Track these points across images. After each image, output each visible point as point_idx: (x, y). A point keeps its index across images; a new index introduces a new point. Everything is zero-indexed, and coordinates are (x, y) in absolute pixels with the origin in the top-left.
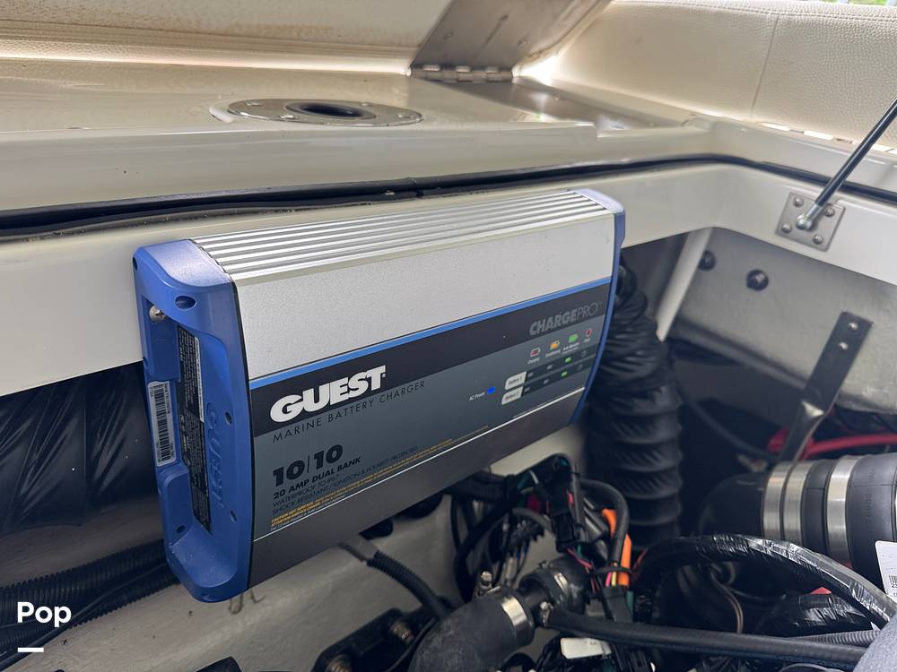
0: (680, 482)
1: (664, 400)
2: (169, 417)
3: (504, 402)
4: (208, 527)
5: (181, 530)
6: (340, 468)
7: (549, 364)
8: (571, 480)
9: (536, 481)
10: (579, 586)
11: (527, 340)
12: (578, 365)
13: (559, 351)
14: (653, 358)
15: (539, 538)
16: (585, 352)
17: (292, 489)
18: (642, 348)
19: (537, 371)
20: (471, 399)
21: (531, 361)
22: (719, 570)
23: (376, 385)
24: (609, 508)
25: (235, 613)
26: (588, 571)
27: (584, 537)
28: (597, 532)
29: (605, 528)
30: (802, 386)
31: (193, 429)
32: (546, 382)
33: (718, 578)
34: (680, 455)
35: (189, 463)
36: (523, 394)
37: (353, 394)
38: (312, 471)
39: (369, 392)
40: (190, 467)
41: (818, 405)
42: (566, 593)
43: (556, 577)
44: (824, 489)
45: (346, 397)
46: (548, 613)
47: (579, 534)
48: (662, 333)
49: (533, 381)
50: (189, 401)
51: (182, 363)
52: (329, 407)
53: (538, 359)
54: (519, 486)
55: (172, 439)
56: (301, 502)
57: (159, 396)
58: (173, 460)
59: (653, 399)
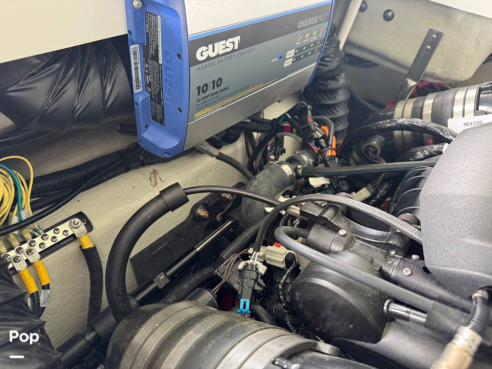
0: (348, 124)
1: (342, 80)
2: (139, 66)
3: (285, 66)
4: (162, 122)
5: (146, 126)
6: (221, 91)
7: (304, 47)
8: (308, 112)
9: (290, 117)
10: (313, 159)
11: (296, 31)
12: (315, 49)
13: (309, 40)
14: (337, 59)
15: (283, 154)
16: (319, 42)
17: (203, 99)
18: (333, 53)
19: (300, 49)
20: (272, 61)
21: (297, 44)
22: (373, 150)
23: (236, 47)
24: (325, 125)
25: (154, 186)
26: (317, 152)
27: (315, 136)
28: (320, 135)
29: (323, 133)
30: (406, 72)
31: (154, 69)
32: (302, 57)
33: (373, 153)
34: (348, 110)
35: (150, 90)
36: (293, 62)
37: (228, 50)
38: (210, 91)
39: (233, 50)
40: (150, 93)
41: (413, 79)
42: (308, 163)
43: (302, 157)
44: (422, 107)
45: (224, 51)
46: (301, 170)
47: (313, 135)
48: (341, 46)
49: (297, 55)
50: (152, 55)
51: (147, 34)
52: (218, 56)
53: (300, 43)
54: (280, 122)
55: (140, 79)
56: (206, 107)
57: (135, 53)
58: (141, 90)
59: (338, 81)
